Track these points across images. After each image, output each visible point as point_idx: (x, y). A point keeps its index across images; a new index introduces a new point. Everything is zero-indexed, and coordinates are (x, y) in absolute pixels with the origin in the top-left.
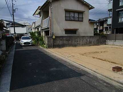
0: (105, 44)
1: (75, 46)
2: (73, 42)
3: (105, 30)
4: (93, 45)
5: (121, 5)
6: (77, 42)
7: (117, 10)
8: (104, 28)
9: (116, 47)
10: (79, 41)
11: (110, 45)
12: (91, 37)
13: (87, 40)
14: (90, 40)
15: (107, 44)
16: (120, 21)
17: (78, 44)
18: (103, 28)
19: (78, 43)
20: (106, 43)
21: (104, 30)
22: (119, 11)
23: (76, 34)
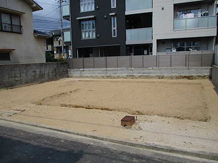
0: (68, 77)
1: (11, 86)
2: (6, 79)
3: (57, 53)
4: (48, 81)
5: (82, 10)
6: (16, 76)
7: (77, 18)
8: (55, 49)
9: (85, 79)
10: (18, 75)
11: (77, 77)
12: (41, 65)
13: (35, 72)
14: (40, 71)
15: (71, 77)
16: (84, 37)
17: (17, 81)
18: (53, 48)
19: (16, 79)
20: (69, 75)
21: (55, 52)
22: (80, 20)
23: (9, 59)
